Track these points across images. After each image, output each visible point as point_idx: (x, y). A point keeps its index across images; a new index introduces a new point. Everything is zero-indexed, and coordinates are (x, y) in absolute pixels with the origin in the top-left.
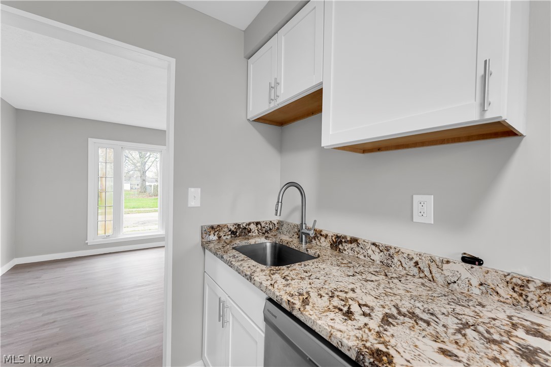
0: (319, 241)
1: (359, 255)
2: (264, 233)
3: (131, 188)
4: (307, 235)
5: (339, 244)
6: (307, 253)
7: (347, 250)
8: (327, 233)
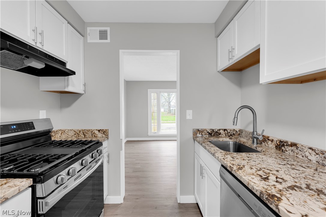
0: (267, 143)
1: (298, 155)
2: (229, 136)
3: (164, 111)
4: (257, 139)
5: (282, 147)
6: (256, 149)
7: (288, 151)
8: (273, 138)
